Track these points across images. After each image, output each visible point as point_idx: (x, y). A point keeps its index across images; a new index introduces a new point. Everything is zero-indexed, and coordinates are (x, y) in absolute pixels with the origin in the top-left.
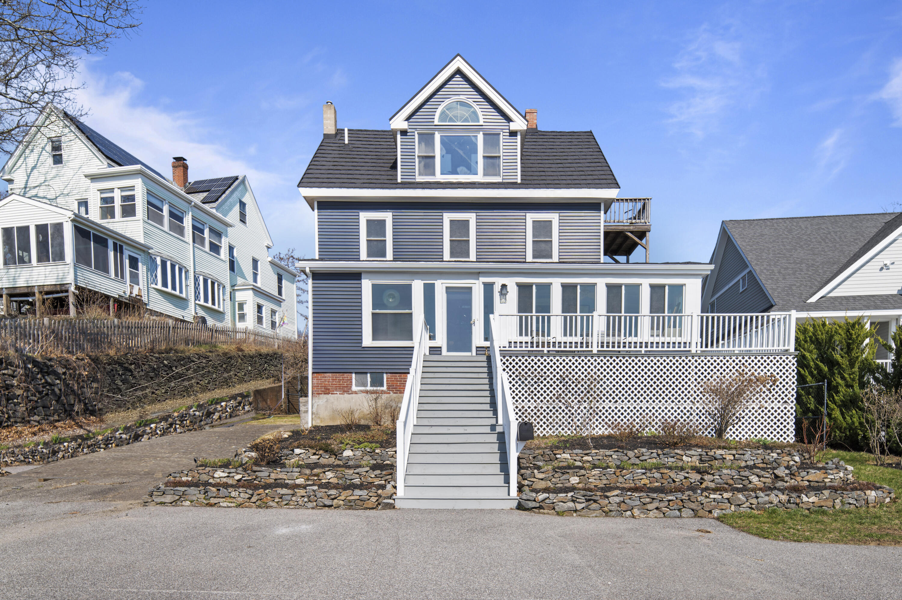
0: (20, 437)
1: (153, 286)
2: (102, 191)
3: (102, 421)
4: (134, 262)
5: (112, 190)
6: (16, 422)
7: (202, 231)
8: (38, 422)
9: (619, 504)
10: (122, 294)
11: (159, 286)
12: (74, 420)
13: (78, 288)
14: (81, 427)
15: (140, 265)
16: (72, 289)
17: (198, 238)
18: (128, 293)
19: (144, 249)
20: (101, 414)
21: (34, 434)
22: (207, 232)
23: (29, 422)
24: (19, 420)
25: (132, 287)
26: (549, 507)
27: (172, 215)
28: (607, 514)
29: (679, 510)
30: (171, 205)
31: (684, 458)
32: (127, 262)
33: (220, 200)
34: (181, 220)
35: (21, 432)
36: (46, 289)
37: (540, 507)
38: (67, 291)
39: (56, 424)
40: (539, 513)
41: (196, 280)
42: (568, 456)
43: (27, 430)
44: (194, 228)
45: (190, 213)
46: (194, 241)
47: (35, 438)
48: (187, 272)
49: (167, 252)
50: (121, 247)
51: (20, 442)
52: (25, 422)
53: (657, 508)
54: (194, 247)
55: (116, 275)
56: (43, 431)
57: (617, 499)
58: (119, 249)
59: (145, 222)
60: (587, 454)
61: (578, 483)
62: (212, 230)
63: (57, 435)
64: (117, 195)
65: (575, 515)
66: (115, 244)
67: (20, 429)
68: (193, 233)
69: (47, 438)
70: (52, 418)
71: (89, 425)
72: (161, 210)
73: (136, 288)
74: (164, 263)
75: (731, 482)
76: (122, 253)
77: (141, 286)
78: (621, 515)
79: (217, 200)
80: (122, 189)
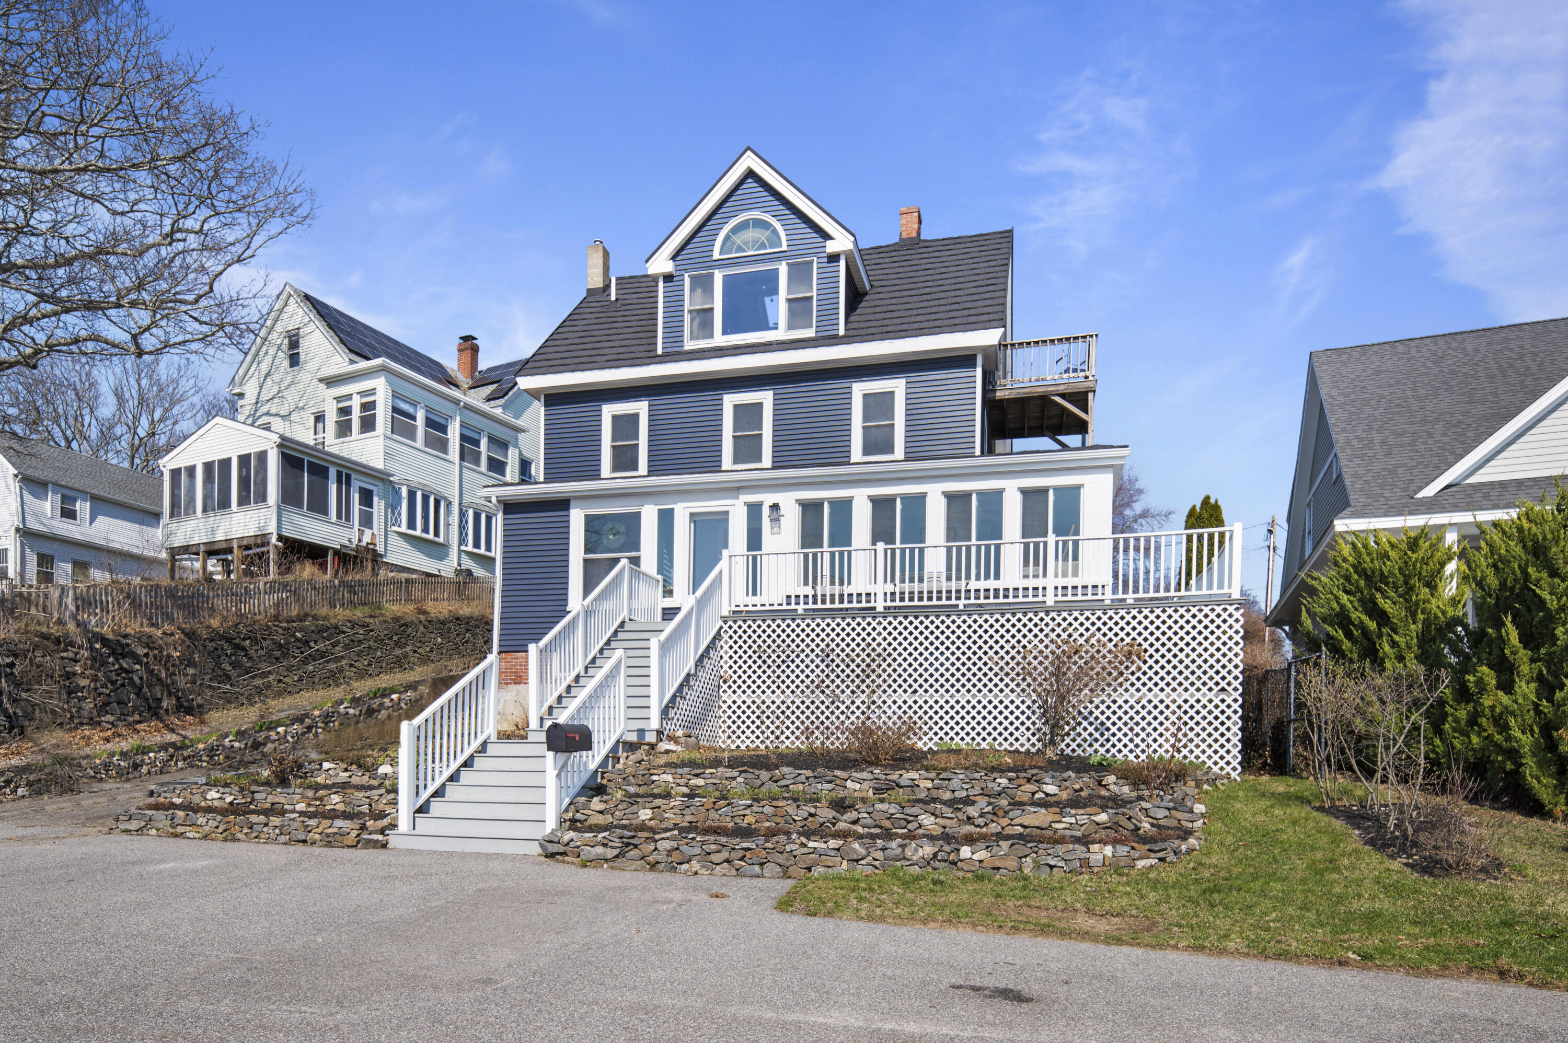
0: (88, 745)
1: (394, 528)
2: (339, 399)
3: (202, 722)
4: (367, 498)
5: (349, 397)
6: (82, 724)
7: (477, 443)
8: (112, 724)
9: (670, 852)
10: (347, 543)
11: (404, 529)
12: (162, 721)
13: (280, 538)
14: (172, 731)
15: (376, 499)
16: (274, 540)
17: (469, 452)
18: (355, 541)
19: (382, 477)
20: (201, 713)
21: (107, 740)
22: (484, 442)
23: (99, 723)
24: (85, 721)
25: (361, 532)
26: (573, 852)
27: (429, 423)
28: (653, 866)
29: (762, 864)
30: (428, 409)
31: (849, 784)
32: (356, 497)
33: (511, 393)
34: (443, 429)
35: (89, 738)
36: (245, 543)
37: (564, 854)
38: (268, 543)
39: (138, 726)
40: (563, 862)
41: (462, 514)
42: (669, 778)
43: (97, 735)
44: (463, 438)
45: (458, 418)
46: (462, 458)
47: (109, 746)
48: (449, 504)
49: (416, 478)
50: (348, 477)
51: (88, 750)
52: (94, 723)
53: (727, 861)
54: (461, 465)
55: (339, 516)
56: (119, 736)
57: (667, 845)
58: (344, 480)
59: (386, 437)
60: (697, 775)
61: (650, 819)
62: (492, 440)
63: (138, 742)
64: (356, 404)
65: (605, 866)
66: (339, 474)
67: (87, 733)
68: (462, 447)
69: (125, 745)
70: (131, 719)
71: (184, 728)
72: (414, 418)
73: (368, 533)
74: (412, 495)
75: (887, 824)
76: (348, 484)
77: (375, 530)
78: (674, 870)
79: (507, 393)
80: (362, 394)
